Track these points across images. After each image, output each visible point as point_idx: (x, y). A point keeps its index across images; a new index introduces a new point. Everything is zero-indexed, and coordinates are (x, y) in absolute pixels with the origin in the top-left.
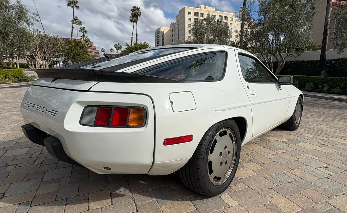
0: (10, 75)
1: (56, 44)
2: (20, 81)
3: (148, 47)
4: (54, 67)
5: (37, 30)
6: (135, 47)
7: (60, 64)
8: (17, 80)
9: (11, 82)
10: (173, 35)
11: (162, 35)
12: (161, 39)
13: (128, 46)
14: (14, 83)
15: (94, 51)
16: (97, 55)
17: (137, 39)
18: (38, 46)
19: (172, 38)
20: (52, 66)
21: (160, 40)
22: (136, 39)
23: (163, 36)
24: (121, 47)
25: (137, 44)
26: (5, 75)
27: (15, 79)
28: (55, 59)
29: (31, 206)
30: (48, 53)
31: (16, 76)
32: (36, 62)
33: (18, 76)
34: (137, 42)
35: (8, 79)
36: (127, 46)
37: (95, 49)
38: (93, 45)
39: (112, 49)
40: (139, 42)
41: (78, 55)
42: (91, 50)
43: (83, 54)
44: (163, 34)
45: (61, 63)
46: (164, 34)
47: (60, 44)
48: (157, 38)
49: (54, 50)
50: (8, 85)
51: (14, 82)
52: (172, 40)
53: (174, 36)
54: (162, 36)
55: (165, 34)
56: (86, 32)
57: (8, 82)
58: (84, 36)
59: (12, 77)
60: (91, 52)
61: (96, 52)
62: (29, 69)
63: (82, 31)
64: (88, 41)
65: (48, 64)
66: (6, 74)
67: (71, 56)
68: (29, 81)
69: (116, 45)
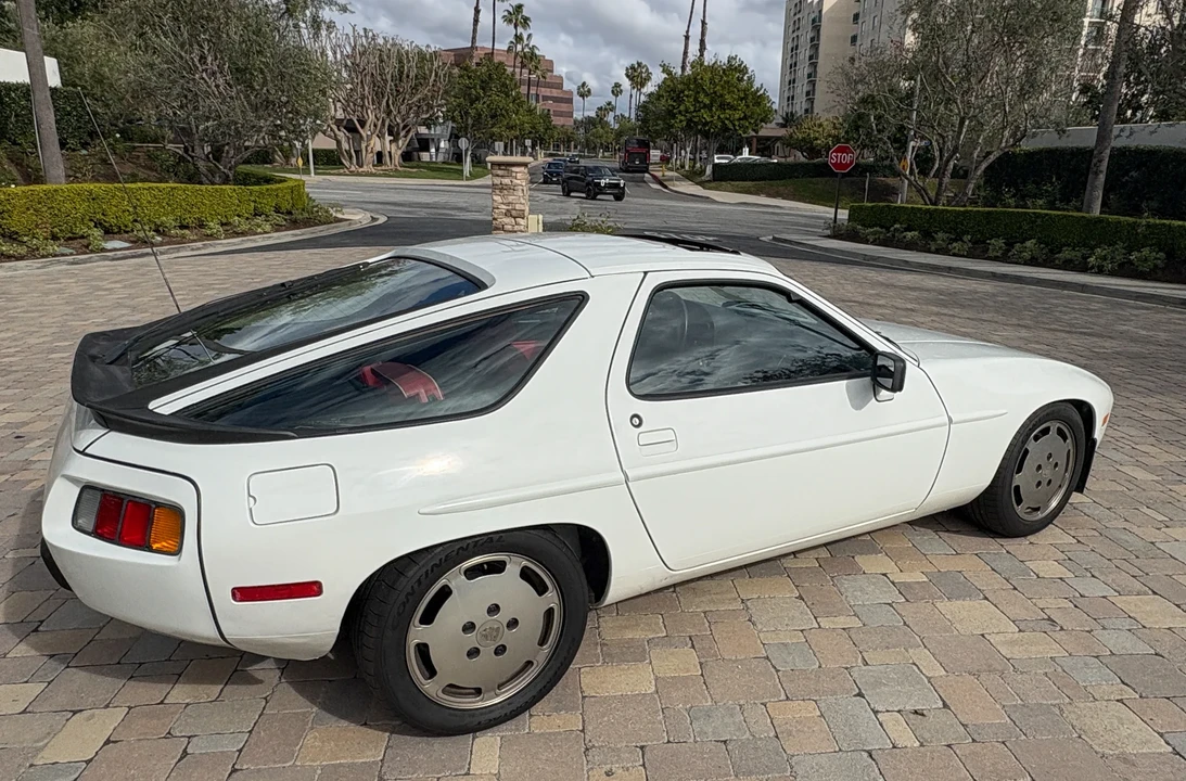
0: (268, 204)
1: (421, 79)
2: (295, 224)
3: (744, 75)
4: (419, 158)
5: (365, 29)
6: (695, 78)
7: (437, 150)
8: (286, 220)
9: (268, 227)
10: (856, 17)
11: (813, 16)
12: (806, 35)
13: (669, 73)
14: (277, 231)
15: (555, 93)
16: (564, 107)
17: (702, 42)
18: (366, 88)
19: (853, 30)
20: (415, 153)
21: (802, 39)
22: (698, 47)
23: (816, 25)
24: (649, 74)
25: (702, 64)
26: (252, 204)
27: (279, 219)
28: (423, 130)
29: (68, 667)
30: (399, 112)
31: (285, 206)
32: (363, 146)
33: (289, 207)
34: (702, 55)
35: (259, 220)
36: (665, 76)
37: (559, 86)
38: (552, 71)
39: (617, 85)
40: (708, 59)
41: (492, 117)
42: (544, 91)
43: (506, 111)
44: (817, 14)
45: (442, 145)
46: (820, 12)
47: (436, 75)
48: (791, 31)
49: (415, 99)
50: (260, 241)
51: (278, 228)
52: (854, 39)
53: (860, 21)
54: (814, 21)
55: (824, 12)
56: (526, 20)
57: (259, 230)
58: (519, 38)
59: (273, 213)
60: (546, 98)
61: (561, 96)
62: (342, 171)
63: (510, 21)
64: (530, 59)
65: (400, 152)
66: (255, 202)
67: (470, 121)
68: (321, 223)
69: (632, 67)
